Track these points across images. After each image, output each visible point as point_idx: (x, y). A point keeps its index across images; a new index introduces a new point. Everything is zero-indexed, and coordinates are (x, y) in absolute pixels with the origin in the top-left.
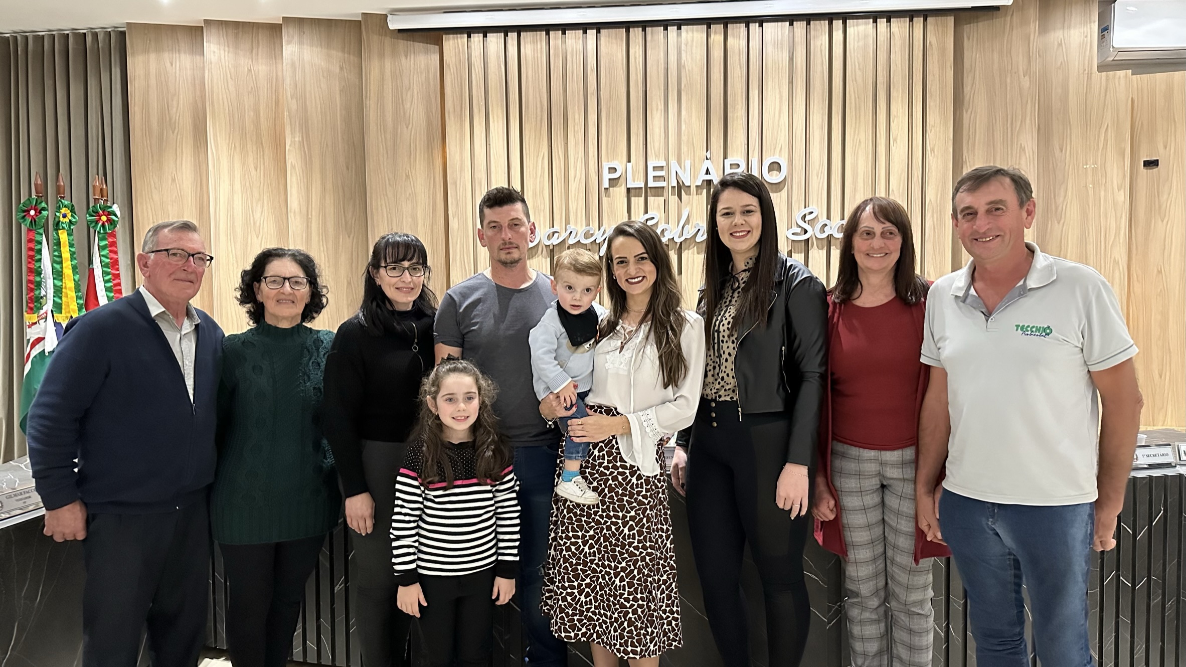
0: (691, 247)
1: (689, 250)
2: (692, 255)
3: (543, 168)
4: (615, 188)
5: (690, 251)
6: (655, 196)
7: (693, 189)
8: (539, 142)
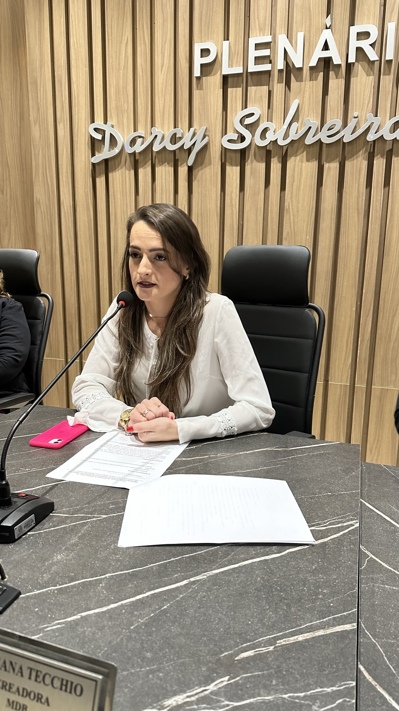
0: (299, 152)
1: (296, 156)
2: (300, 163)
3: (126, 56)
4: (209, 78)
5: (298, 158)
6: (257, 86)
7: (306, 72)
8: (123, 24)
